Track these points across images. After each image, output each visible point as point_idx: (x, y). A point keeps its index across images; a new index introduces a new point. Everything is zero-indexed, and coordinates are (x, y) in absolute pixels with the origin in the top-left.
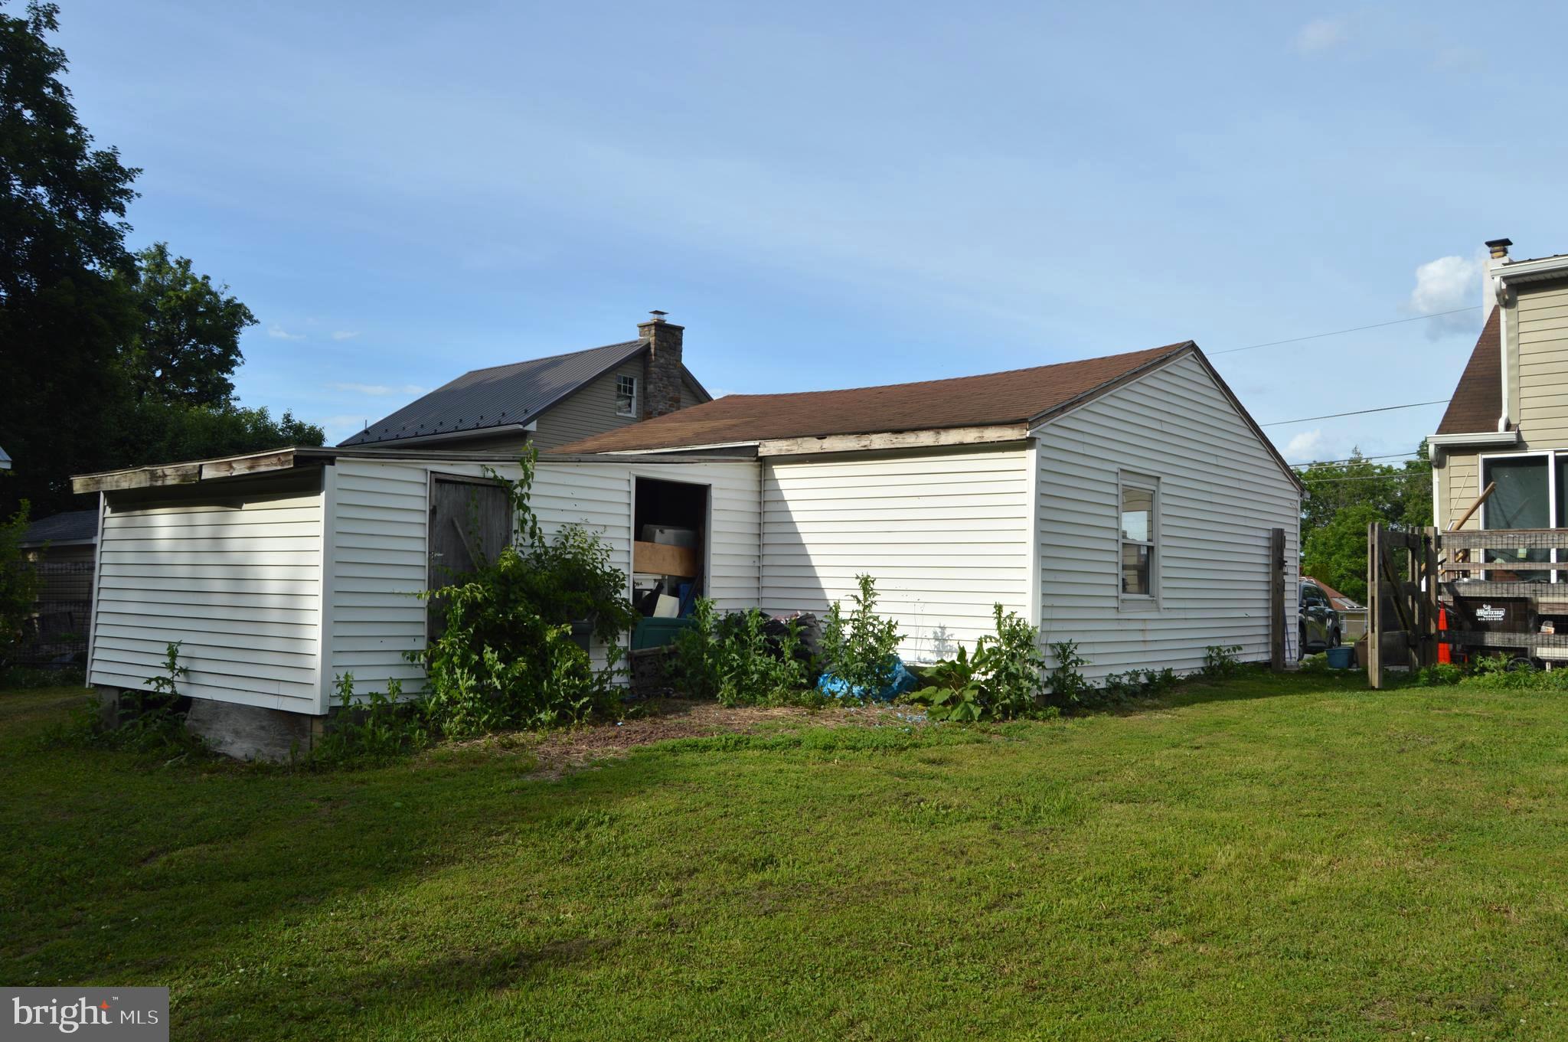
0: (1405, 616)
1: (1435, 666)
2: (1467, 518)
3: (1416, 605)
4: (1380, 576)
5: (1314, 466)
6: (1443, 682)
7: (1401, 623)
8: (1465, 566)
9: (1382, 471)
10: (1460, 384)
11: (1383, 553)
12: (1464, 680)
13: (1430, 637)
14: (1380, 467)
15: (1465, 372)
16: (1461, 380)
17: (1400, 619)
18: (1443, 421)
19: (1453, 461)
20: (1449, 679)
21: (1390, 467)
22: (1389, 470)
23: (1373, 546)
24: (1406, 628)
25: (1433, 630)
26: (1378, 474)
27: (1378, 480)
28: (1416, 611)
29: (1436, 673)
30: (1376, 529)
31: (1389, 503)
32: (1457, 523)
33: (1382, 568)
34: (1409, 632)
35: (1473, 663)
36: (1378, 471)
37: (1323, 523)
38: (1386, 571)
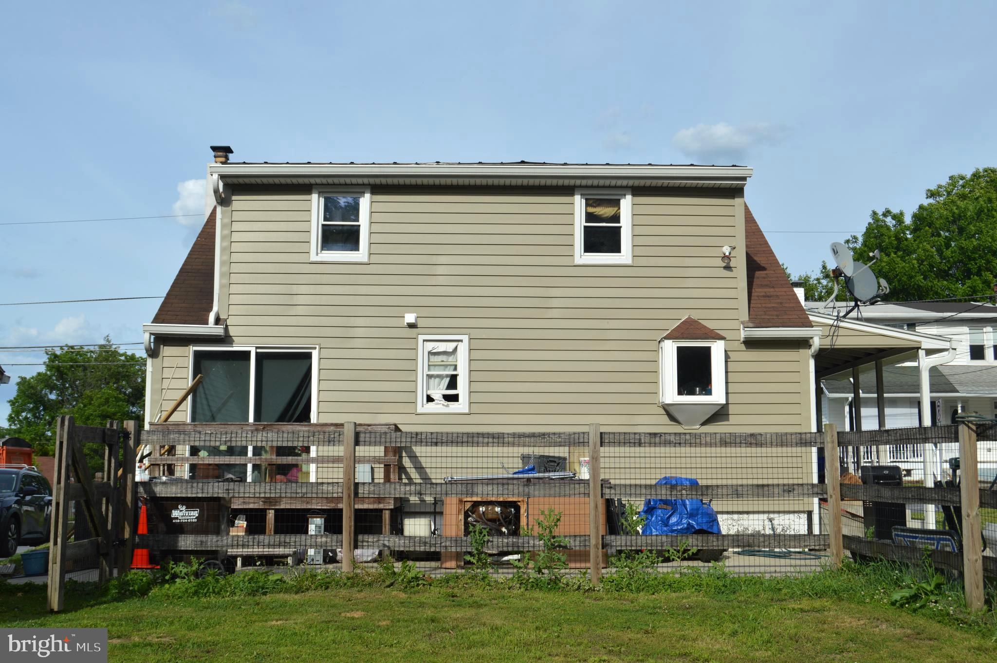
0: (97, 522)
1: (126, 576)
2: (175, 410)
3: (110, 508)
4: (68, 477)
5: (66, 349)
6: (133, 594)
7: (92, 530)
8: (170, 460)
9: (126, 358)
10: (178, 276)
11: (73, 451)
12: (155, 591)
13: (123, 542)
14: (124, 354)
15: (184, 265)
16: (180, 272)
17: (90, 525)
18: (160, 310)
19: (167, 351)
20: (139, 590)
21: (133, 355)
22: (133, 357)
23: (61, 443)
24: (98, 535)
25: (127, 535)
26: (124, 361)
27: (123, 366)
28: (110, 515)
29: (127, 583)
30: (66, 423)
31: (131, 388)
32: (165, 415)
33: (71, 468)
34: (100, 539)
35: (165, 569)
36: (123, 358)
37: (71, 404)
38: (76, 471)
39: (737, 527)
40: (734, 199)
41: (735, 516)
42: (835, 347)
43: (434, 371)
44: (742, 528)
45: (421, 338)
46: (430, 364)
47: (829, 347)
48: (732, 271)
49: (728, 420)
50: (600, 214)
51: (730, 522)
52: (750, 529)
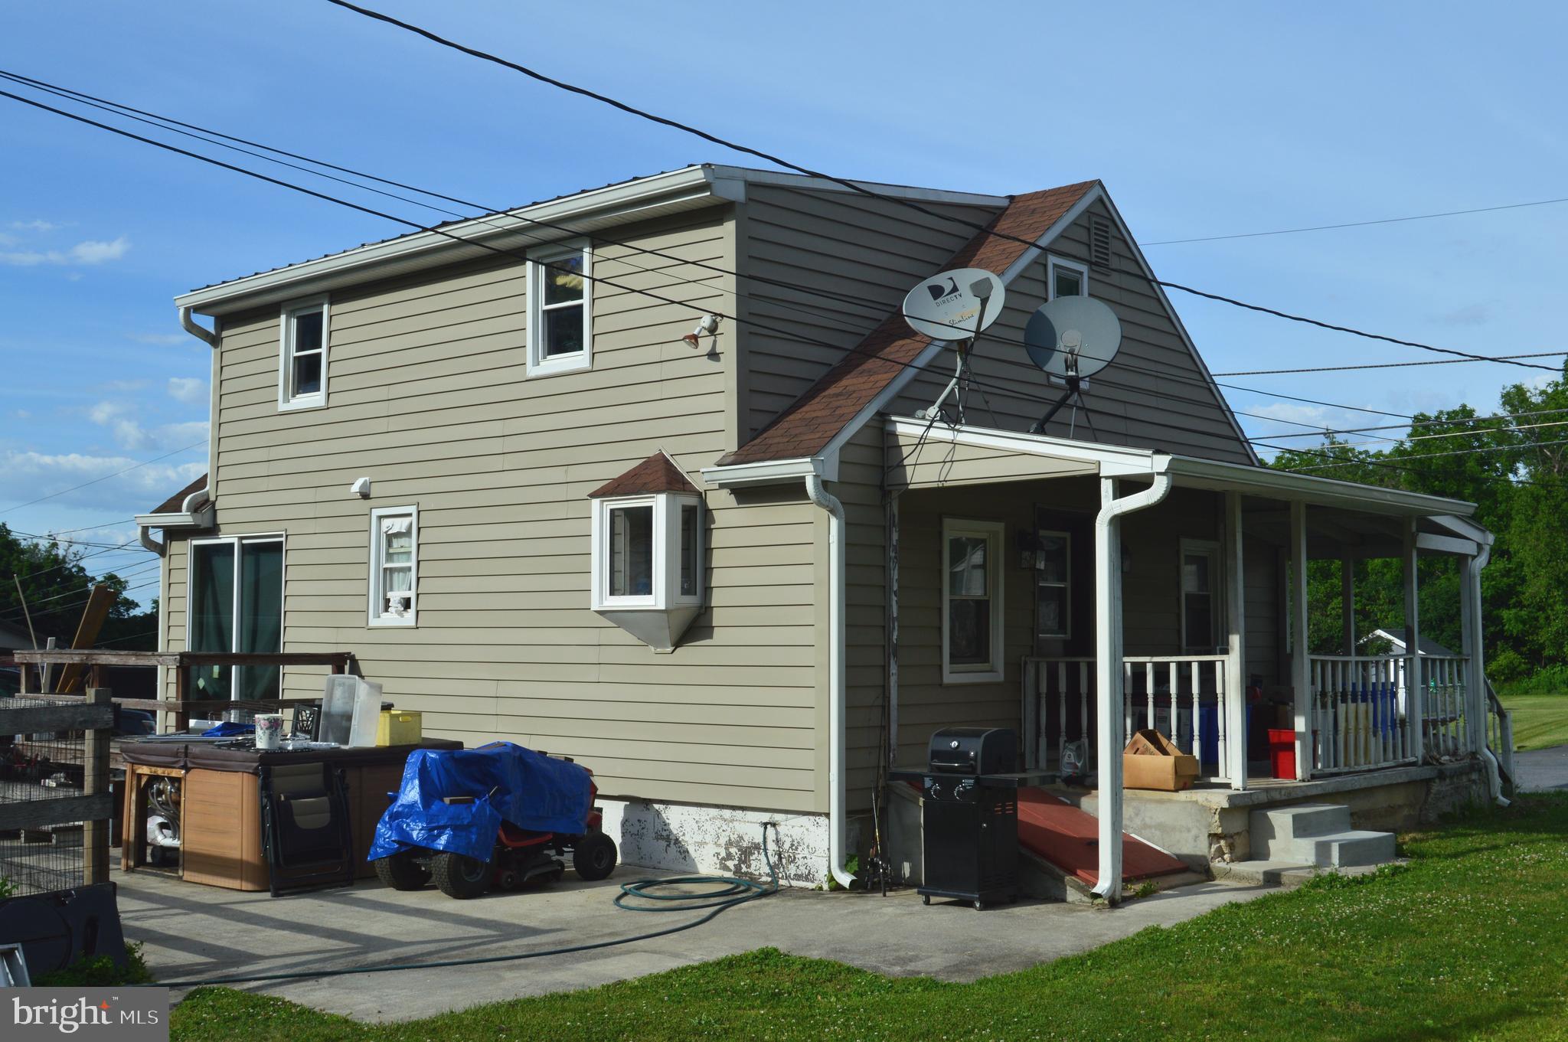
19: (173, 547)
39: (727, 833)
40: (722, 225)
41: (727, 813)
42: (946, 484)
43: (398, 561)
44: (736, 836)
45: (376, 513)
46: (391, 551)
47: (935, 485)
48: (718, 360)
49: (711, 637)
50: (572, 285)
51: (718, 823)
52: (746, 838)
